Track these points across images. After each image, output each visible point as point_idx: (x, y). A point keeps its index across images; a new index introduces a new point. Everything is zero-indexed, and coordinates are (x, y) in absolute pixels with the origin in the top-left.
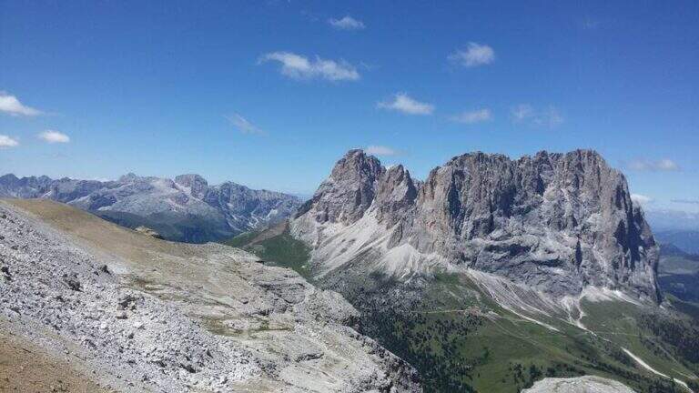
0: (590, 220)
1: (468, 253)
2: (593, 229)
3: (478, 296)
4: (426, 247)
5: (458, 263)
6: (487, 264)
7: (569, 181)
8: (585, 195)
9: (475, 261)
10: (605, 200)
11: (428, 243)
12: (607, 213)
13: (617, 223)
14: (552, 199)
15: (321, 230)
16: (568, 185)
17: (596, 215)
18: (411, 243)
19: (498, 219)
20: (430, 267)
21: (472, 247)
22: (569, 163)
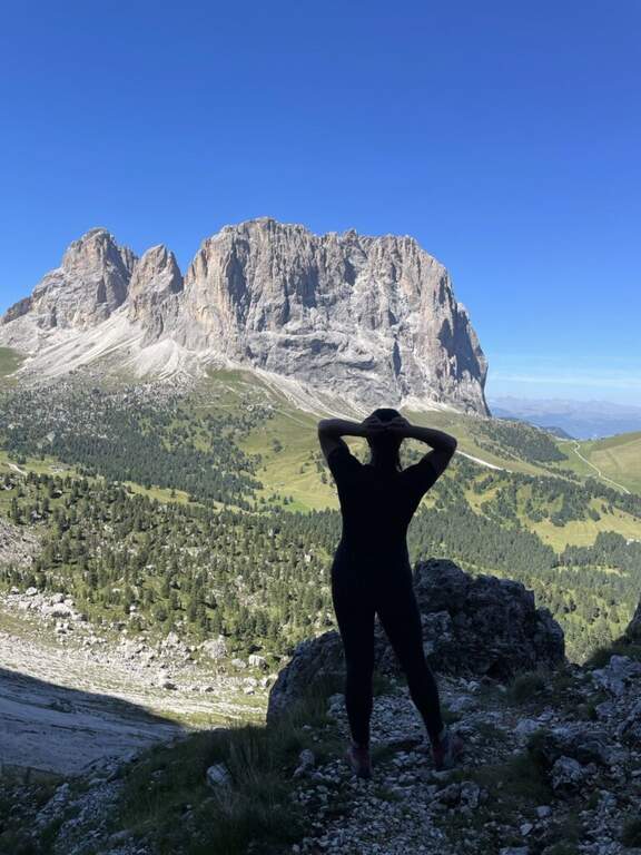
0: (410, 320)
1: (256, 347)
2: (412, 331)
3: (267, 394)
4: (197, 342)
5: (242, 359)
6: (282, 363)
7: (383, 271)
8: (404, 289)
9: (265, 359)
10: (426, 297)
11: (199, 338)
12: (429, 311)
13: (441, 322)
14: (364, 290)
15: (43, 338)
16: (383, 275)
17: (417, 315)
18: (175, 338)
19: (295, 307)
20: (202, 364)
21: (262, 340)
22: (383, 250)
